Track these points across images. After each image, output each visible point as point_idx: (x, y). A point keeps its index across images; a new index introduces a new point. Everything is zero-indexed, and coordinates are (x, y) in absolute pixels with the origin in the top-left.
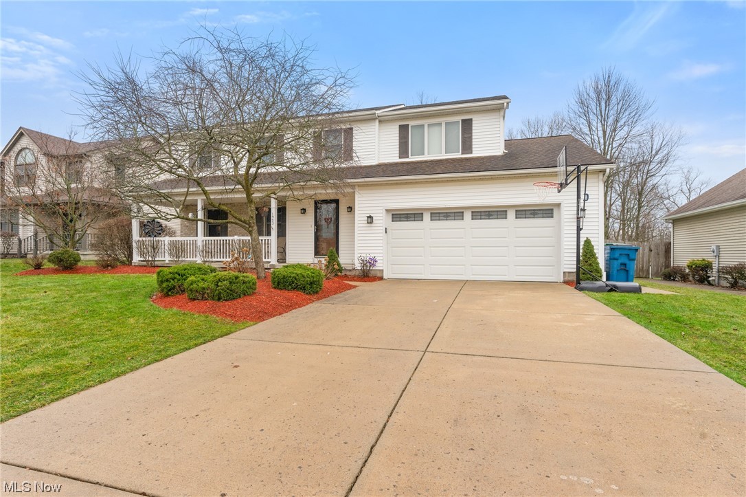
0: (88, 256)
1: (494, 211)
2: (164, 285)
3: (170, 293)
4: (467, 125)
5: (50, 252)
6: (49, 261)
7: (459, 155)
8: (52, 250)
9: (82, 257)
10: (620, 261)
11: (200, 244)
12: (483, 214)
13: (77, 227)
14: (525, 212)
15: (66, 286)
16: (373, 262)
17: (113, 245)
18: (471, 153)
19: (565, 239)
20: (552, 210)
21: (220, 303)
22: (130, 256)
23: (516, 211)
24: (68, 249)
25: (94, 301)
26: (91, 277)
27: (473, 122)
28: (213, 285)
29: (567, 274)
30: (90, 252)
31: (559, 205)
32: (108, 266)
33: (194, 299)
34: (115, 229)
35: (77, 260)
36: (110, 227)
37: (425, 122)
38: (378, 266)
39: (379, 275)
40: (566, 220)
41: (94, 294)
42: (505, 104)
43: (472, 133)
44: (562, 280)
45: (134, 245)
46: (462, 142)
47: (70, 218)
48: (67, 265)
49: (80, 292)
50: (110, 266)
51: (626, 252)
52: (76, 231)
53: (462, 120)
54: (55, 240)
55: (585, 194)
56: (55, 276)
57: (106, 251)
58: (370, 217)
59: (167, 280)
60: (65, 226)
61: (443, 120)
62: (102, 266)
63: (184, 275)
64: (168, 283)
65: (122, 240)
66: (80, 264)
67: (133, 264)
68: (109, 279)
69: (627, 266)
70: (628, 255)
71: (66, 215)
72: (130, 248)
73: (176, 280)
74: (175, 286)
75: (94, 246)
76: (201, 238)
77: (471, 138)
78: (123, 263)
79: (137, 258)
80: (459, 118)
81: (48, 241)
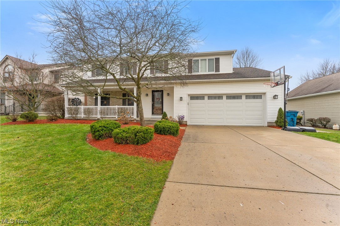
0: (42, 115)
1: (236, 96)
2: (97, 134)
3: (100, 139)
4: (217, 60)
5: (21, 112)
6: (21, 117)
7: (214, 73)
8: (22, 111)
9: (39, 115)
10: (290, 117)
11: (99, 109)
12: (231, 97)
13: (36, 101)
14: (250, 96)
15: (31, 132)
16: (183, 118)
17: (55, 109)
18: (219, 72)
19: (268, 108)
20: (261, 95)
21: (139, 147)
22: (63, 115)
23: (246, 96)
24: (31, 111)
25: (51, 144)
26: (45, 126)
27: (220, 59)
28: (133, 135)
29: (269, 123)
30: (43, 113)
31: (265, 94)
32: (53, 120)
33: (119, 143)
34: (56, 102)
35: (36, 117)
36: (53, 101)
37: (199, 58)
38: (185, 120)
39: (185, 123)
40: (268, 100)
41: (50, 138)
42: (235, 52)
43: (219, 64)
44: (267, 125)
45: (66, 109)
46: (215, 67)
47: (32, 96)
48: (31, 119)
49: (40, 137)
50: (54, 120)
51: (294, 114)
52: (36, 103)
53: (215, 58)
54: (24, 107)
55: (288, 88)
56: (24, 126)
57: (51, 112)
58: (181, 98)
59: (98, 131)
60: (30, 100)
61: (207, 58)
62: (50, 120)
63: (108, 128)
64: (99, 133)
65: (59, 107)
66: (38, 119)
67: (65, 118)
68: (55, 127)
69: (294, 119)
70: (294, 115)
71: (30, 95)
72: (64, 111)
73: (103, 131)
74: (103, 134)
75: (44, 110)
76: (99, 106)
77: (219, 66)
78: (60, 118)
79: (67, 116)
80: (214, 57)
81: (21, 107)
